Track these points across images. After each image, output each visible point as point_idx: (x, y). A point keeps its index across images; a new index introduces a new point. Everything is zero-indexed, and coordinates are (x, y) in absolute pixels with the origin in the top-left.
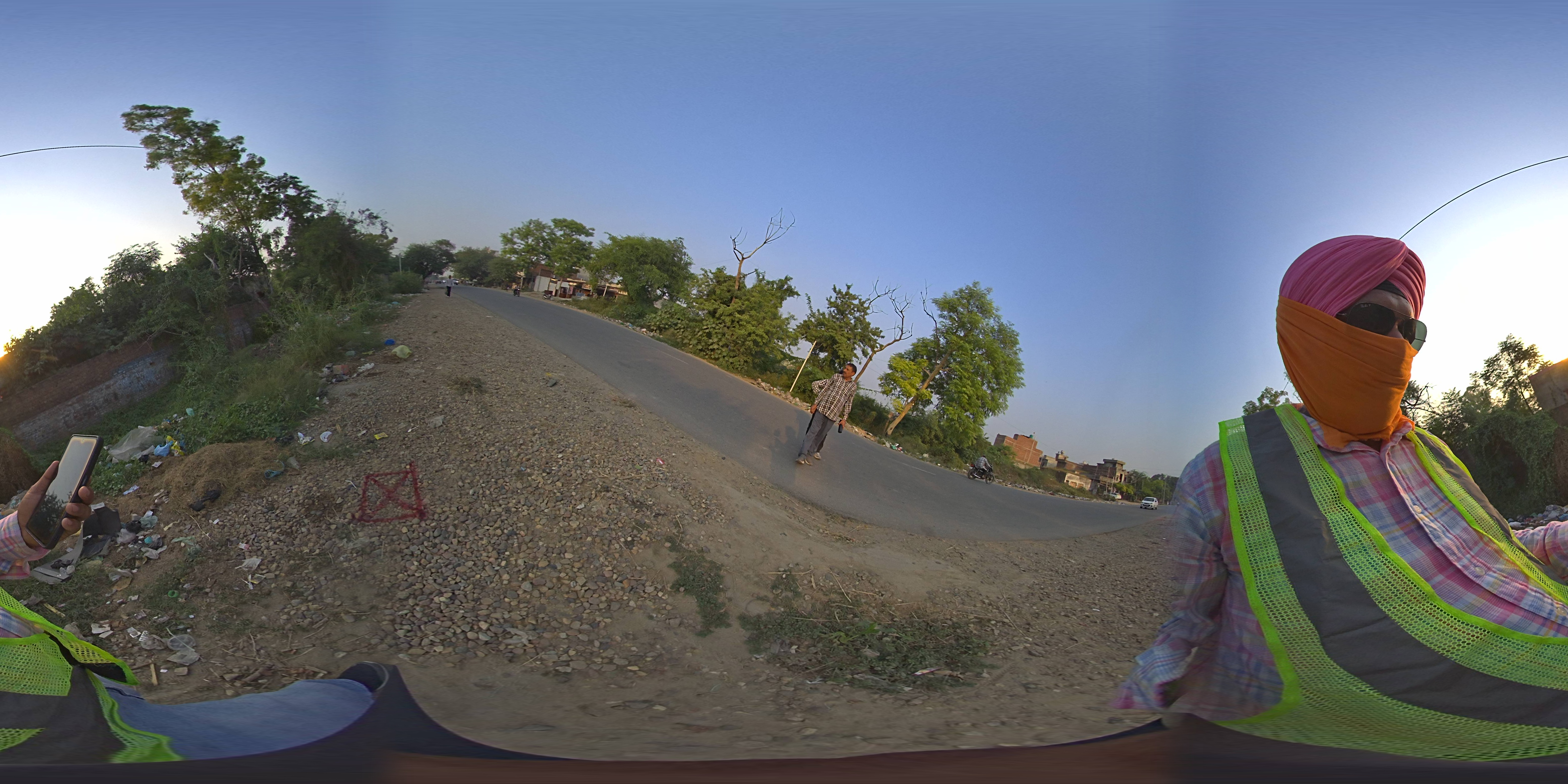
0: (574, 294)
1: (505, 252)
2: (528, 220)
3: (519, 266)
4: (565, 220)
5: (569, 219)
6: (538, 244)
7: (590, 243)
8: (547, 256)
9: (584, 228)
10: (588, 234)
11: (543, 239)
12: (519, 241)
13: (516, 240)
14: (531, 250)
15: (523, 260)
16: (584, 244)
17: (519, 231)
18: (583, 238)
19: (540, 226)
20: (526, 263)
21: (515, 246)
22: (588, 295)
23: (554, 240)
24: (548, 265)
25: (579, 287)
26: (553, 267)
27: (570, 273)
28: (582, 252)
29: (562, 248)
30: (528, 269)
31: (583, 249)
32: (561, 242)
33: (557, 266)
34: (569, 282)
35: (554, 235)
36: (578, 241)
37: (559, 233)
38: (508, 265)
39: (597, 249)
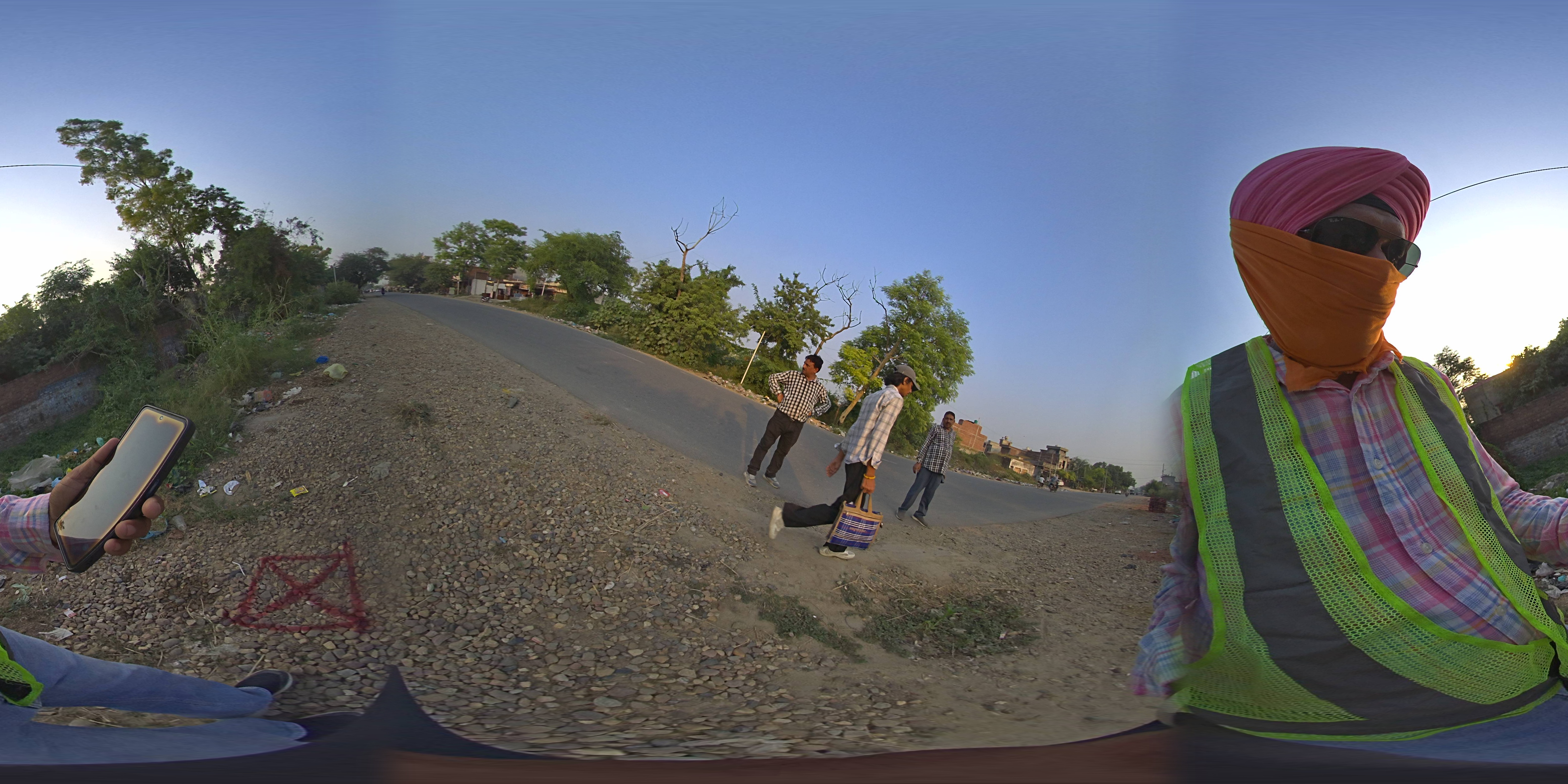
0: (512, 295)
1: (439, 256)
2: (459, 223)
3: (454, 270)
4: (496, 221)
5: (500, 219)
6: (471, 247)
7: (524, 242)
8: (481, 258)
9: (516, 227)
10: (520, 234)
11: (476, 242)
12: (452, 245)
13: (448, 244)
14: (464, 253)
15: (458, 264)
16: (516, 244)
17: (450, 235)
18: (516, 238)
19: (472, 229)
20: (461, 266)
21: (449, 251)
22: (526, 296)
23: (486, 241)
24: (484, 268)
25: (516, 287)
26: (489, 269)
27: (506, 274)
28: (516, 252)
29: (496, 249)
30: (463, 273)
31: (517, 249)
32: (494, 243)
33: (492, 268)
34: (505, 283)
35: (486, 237)
36: (511, 241)
37: (491, 234)
38: (443, 270)
39: (532, 248)
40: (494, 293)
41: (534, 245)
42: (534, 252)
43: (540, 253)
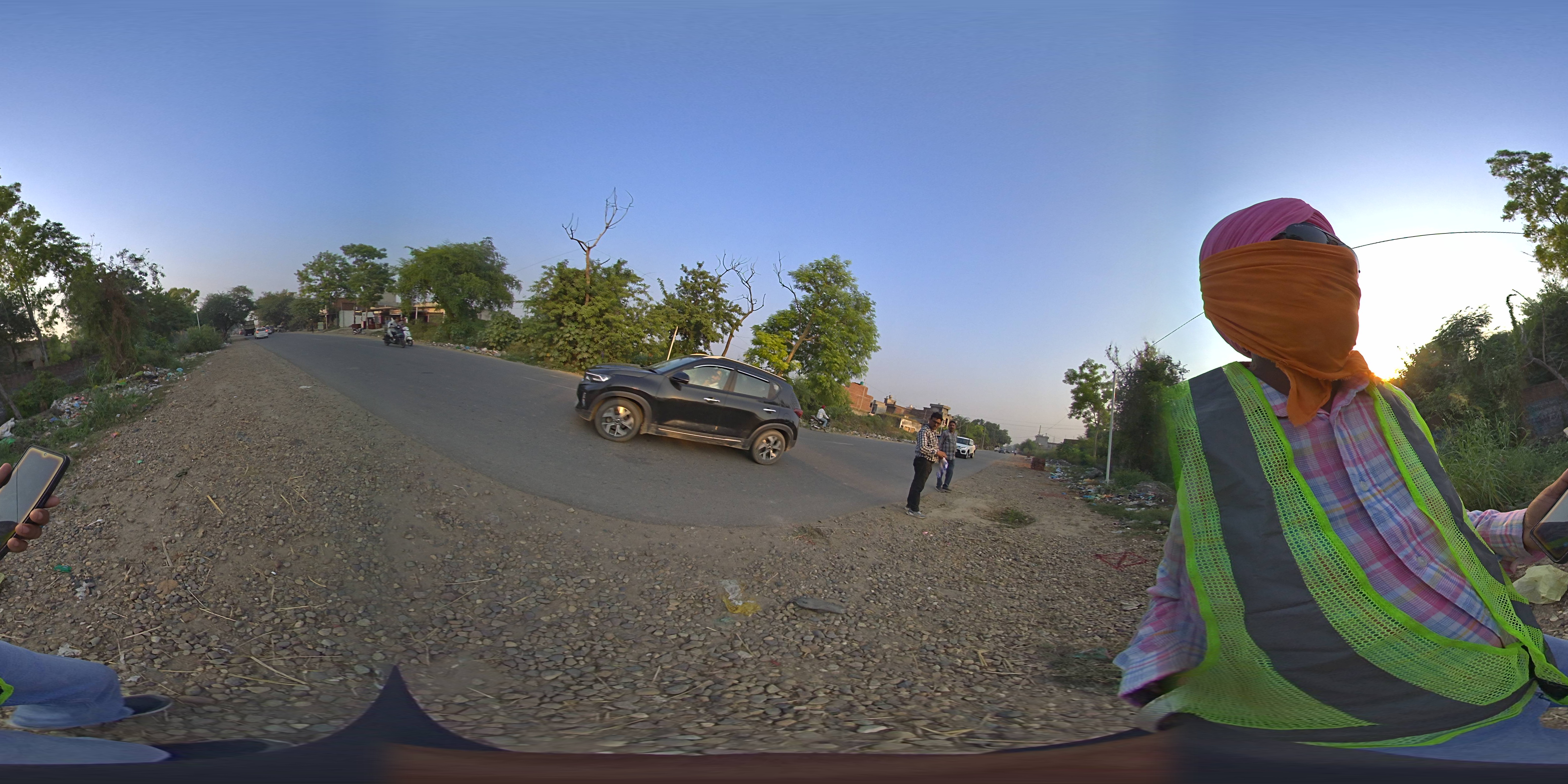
1: (303, 291)
2: (318, 253)
3: (319, 303)
4: (353, 246)
5: (357, 244)
6: (333, 277)
7: (386, 265)
8: (345, 288)
9: (375, 250)
10: (381, 256)
11: (337, 271)
12: (314, 277)
13: (311, 277)
14: (328, 285)
15: (323, 297)
16: (379, 267)
17: (312, 267)
18: (377, 261)
19: (331, 258)
20: (326, 299)
21: (312, 284)
23: (348, 269)
24: (349, 298)
25: (386, 314)
26: (355, 298)
27: (372, 300)
28: (381, 276)
29: (359, 276)
30: (329, 305)
31: (381, 273)
32: (355, 270)
33: (357, 296)
34: (373, 311)
35: (347, 264)
36: (373, 265)
37: (351, 261)
38: (309, 304)
39: (397, 269)
40: (365, 323)
41: (399, 265)
42: (400, 273)
43: (407, 272)
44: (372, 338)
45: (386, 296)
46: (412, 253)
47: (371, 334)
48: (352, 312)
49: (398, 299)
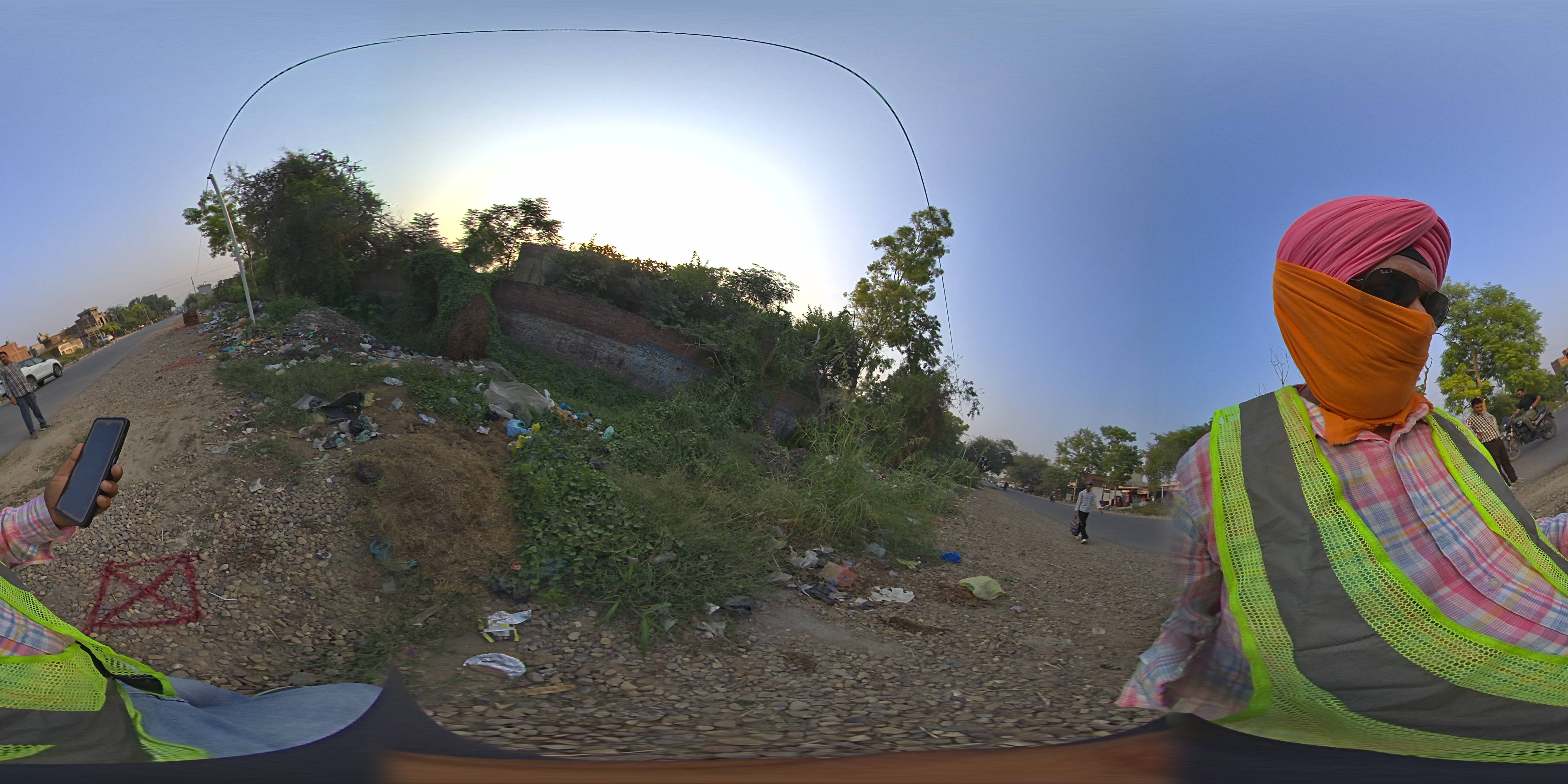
0: (1131, 501)
1: (1058, 461)
2: (1079, 429)
3: (1071, 476)
4: (1110, 428)
5: (1113, 426)
6: (1088, 453)
7: (1135, 447)
8: (1097, 466)
9: (1127, 433)
10: (1132, 439)
11: (1092, 449)
12: (1071, 451)
13: (1069, 449)
14: (1082, 459)
15: (1075, 470)
16: (1129, 449)
17: (1071, 440)
18: (1128, 444)
19: (1089, 436)
20: (1078, 473)
21: (1068, 456)
22: (1147, 500)
23: (1102, 449)
24: (1099, 475)
25: (1133, 493)
26: (1105, 476)
27: (1121, 480)
28: (1130, 458)
29: (1112, 456)
30: (1080, 479)
31: (1131, 455)
32: (1109, 451)
33: (1108, 474)
34: (1121, 490)
35: (1101, 443)
36: (1125, 447)
37: (1106, 441)
38: (1060, 475)
39: (1144, 452)
40: (1113, 501)
41: (1147, 450)
42: (1147, 457)
43: (1153, 455)
44: (1120, 514)
45: (1134, 476)
46: (1156, 439)
47: (1118, 511)
48: (1101, 489)
49: (1145, 479)
